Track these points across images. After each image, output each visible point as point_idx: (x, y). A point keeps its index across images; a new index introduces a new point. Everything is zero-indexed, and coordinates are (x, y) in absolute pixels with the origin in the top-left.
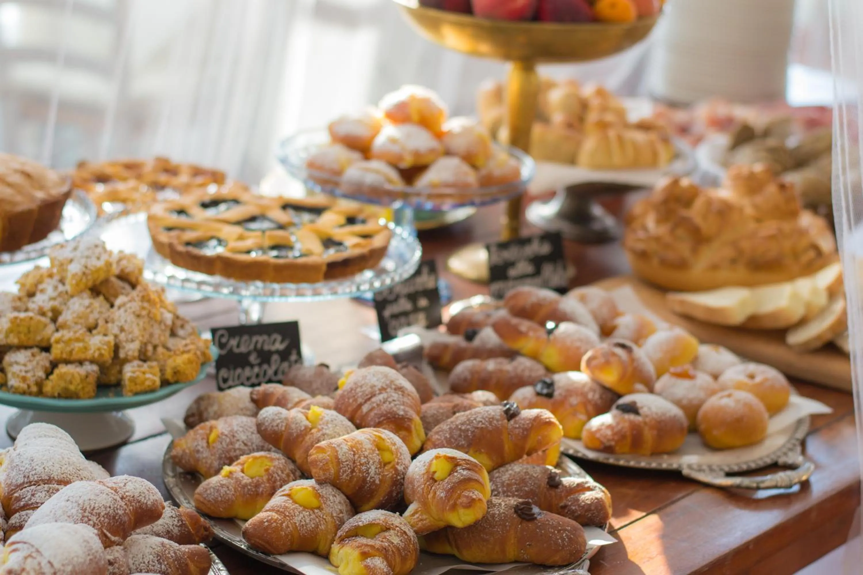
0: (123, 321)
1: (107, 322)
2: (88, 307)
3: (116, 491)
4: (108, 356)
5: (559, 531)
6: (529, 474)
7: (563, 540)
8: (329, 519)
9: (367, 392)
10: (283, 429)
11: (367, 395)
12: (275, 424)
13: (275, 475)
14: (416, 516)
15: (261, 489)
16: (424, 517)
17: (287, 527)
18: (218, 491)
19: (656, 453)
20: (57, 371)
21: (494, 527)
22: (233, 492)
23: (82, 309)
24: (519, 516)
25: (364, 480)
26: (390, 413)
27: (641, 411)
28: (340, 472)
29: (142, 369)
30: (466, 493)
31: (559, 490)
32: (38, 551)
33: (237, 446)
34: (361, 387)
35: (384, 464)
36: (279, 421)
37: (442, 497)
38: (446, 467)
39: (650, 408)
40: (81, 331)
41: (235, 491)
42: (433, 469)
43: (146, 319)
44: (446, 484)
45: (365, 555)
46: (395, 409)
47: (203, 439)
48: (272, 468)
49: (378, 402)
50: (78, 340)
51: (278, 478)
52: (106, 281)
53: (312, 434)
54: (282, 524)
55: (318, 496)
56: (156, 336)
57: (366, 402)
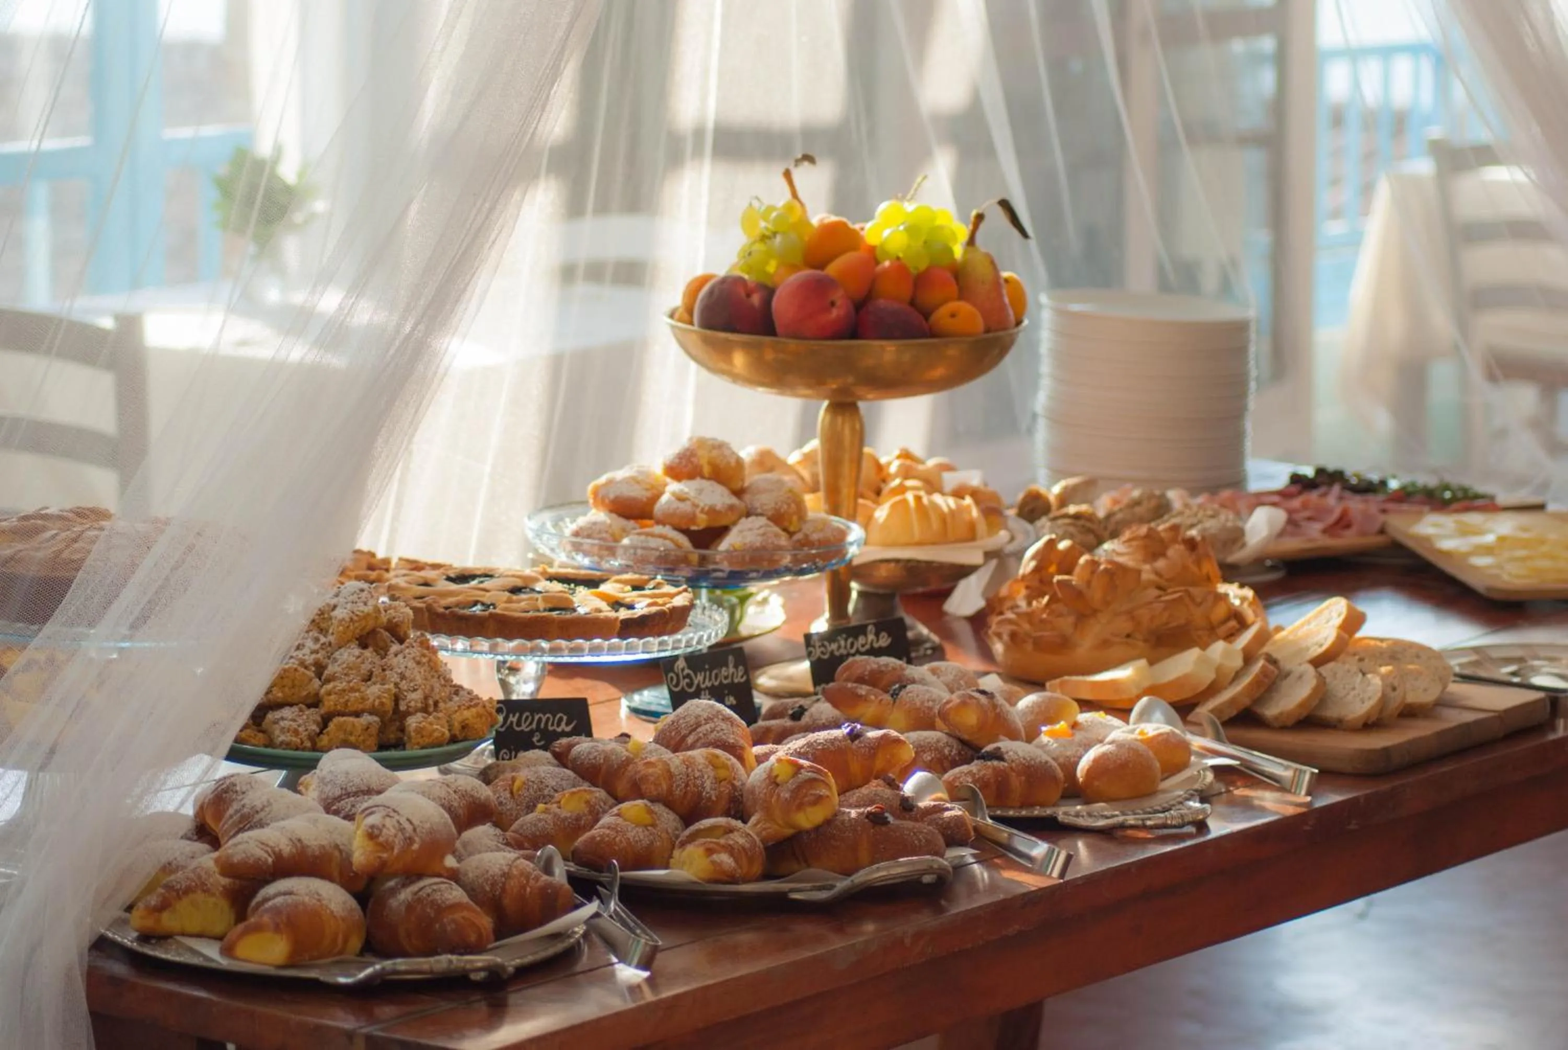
0: (403, 666)
1: (384, 670)
2: (358, 657)
3: (448, 785)
4: (389, 705)
5: (915, 834)
6: (878, 796)
7: (920, 841)
8: (664, 835)
9: (692, 723)
10: (602, 761)
11: (691, 726)
12: (591, 757)
13: (597, 807)
14: (759, 826)
15: (583, 822)
16: (768, 825)
17: (621, 841)
18: (535, 825)
19: (1027, 804)
20: (332, 726)
21: (845, 833)
22: (552, 827)
23: (353, 659)
24: (871, 821)
25: (700, 793)
26: (718, 741)
27: (1006, 757)
28: (672, 786)
29: (429, 720)
30: (813, 792)
31: (913, 813)
32: (394, 811)
33: (546, 792)
34: (684, 718)
35: (718, 781)
36: (596, 754)
37: (786, 799)
38: (789, 770)
39: (1016, 753)
40: (355, 680)
41: (554, 825)
42: (774, 774)
43: (426, 667)
44: (791, 785)
45: (710, 852)
46: (724, 737)
47: (505, 790)
48: (594, 800)
49: (705, 732)
50: (353, 690)
51: (601, 810)
52: (373, 632)
53: (635, 763)
54: (614, 839)
55: (650, 812)
56: (437, 690)
57: (690, 733)
